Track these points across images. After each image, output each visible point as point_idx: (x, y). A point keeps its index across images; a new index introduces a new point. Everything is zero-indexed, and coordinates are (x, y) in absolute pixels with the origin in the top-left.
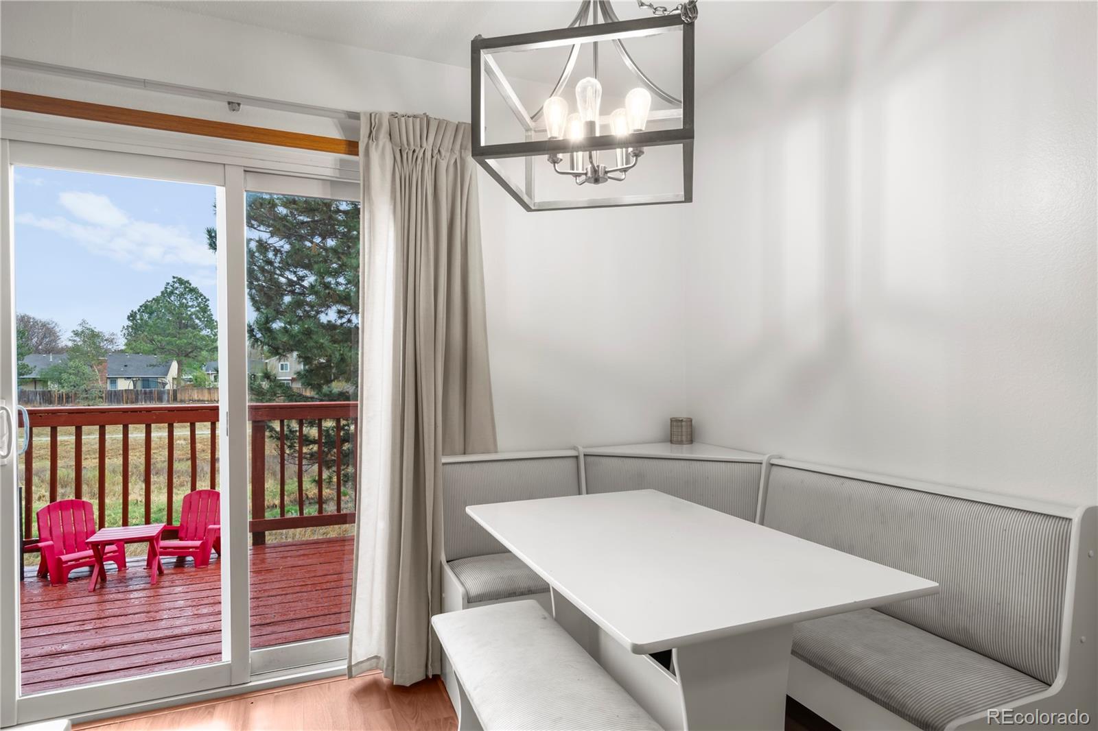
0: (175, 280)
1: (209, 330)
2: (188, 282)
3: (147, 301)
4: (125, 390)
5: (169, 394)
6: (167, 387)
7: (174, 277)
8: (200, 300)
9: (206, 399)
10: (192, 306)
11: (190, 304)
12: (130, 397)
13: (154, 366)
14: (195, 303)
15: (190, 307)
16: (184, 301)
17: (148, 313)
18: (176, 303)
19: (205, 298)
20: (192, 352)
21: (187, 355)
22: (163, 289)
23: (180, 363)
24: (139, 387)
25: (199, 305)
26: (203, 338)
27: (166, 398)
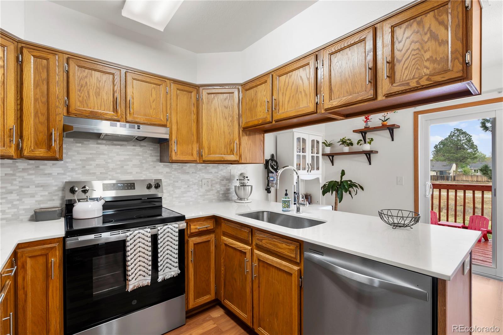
0: (455, 130)
1: (472, 150)
2: (461, 130)
3: (442, 140)
4: (433, 175)
5: (451, 177)
6: (451, 175)
7: (454, 129)
8: (467, 137)
9: (470, 180)
10: (463, 140)
11: (462, 139)
12: (435, 178)
13: (445, 166)
14: (465, 138)
15: (462, 140)
16: (459, 138)
17: (442, 145)
18: (455, 139)
19: (470, 135)
20: (463, 160)
21: (461, 161)
22: (449, 134)
23: (457, 165)
24: (439, 174)
25: (466, 139)
26: (468, 153)
27: (450, 179)
